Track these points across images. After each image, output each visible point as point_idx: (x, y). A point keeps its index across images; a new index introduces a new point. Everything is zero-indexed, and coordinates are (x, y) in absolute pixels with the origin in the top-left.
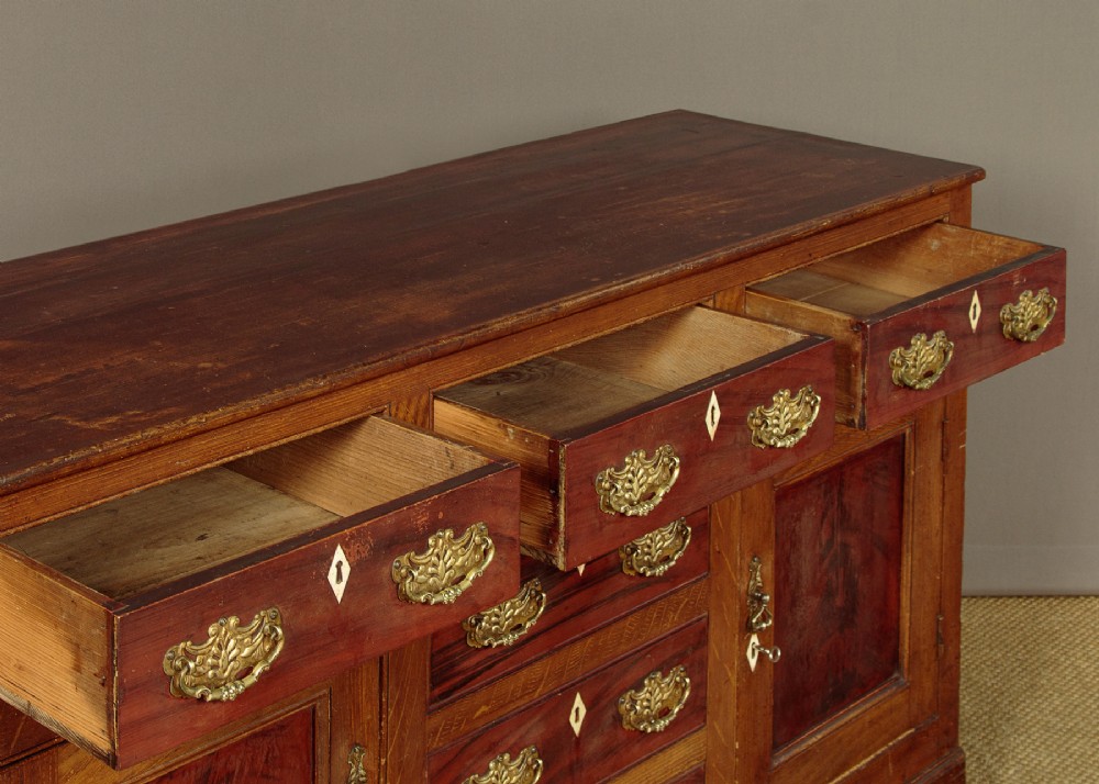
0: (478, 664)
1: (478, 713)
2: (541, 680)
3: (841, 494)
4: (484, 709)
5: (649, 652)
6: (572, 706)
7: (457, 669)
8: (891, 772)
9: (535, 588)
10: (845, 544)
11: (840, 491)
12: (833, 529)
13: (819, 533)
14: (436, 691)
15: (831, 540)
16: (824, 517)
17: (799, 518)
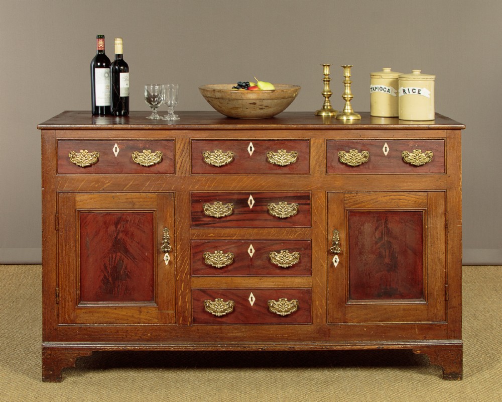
0: (209, 221)
1: (210, 235)
2: (235, 234)
3: (386, 223)
4: (212, 235)
5: (283, 243)
6: (249, 247)
7: (201, 219)
8: (417, 332)
9: (231, 206)
10: (389, 242)
11: (385, 222)
12: (382, 234)
13: (374, 233)
14: (194, 223)
15: (381, 238)
16: (376, 229)
17: (363, 225)
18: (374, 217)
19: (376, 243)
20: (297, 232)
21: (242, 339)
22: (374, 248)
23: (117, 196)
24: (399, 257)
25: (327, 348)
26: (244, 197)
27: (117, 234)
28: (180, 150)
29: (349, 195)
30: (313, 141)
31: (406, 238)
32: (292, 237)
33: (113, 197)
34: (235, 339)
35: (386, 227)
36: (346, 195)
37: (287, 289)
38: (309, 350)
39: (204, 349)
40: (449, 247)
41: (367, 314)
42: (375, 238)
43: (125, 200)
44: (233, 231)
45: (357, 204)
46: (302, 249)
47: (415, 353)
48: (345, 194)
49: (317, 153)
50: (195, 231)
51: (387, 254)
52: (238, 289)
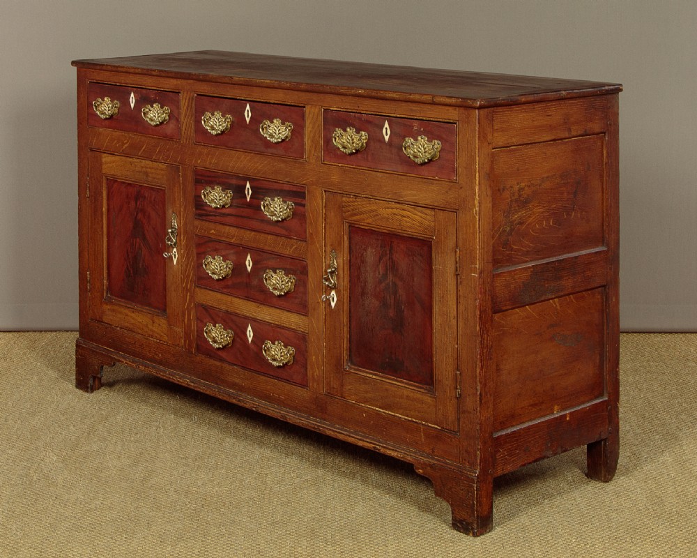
0: (210, 212)
1: (211, 232)
2: (234, 236)
4: (213, 231)
5: (279, 258)
6: (247, 257)
7: (204, 208)
8: (423, 440)
9: (230, 193)
10: (394, 283)
11: (390, 250)
12: (387, 269)
13: (378, 266)
14: (198, 212)
15: (385, 275)
16: (380, 259)
17: (365, 250)
18: (378, 239)
19: (380, 282)
20: (293, 245)
21: (241, 389)
22: (378, 289)
23: (134, 162)
24: (405, 310)
25: (320, 430)
26: (241, 183)
27: (137, 214)
28: (185, 108)
29: (348, 199)
30: (307, 109)
31: (413, 281)
32: (288, 251)
33: (131, 163)
34: (233, 385)
35: (391, 258)
36: (344, 199)
37: (283, 328)
38: (300, 425)
39: (203, 390)
40: (461, 307)
41: (367, 392)
42: (379, 274)
43: (140, 169)
44: (233, 230)
45: (355, 215)
46: (298, 272)
47: (417, 471)
48: (343, 197)
49: (313, 128)
50: (197, 223)
51: (392, 302)
52: (237, 315)
